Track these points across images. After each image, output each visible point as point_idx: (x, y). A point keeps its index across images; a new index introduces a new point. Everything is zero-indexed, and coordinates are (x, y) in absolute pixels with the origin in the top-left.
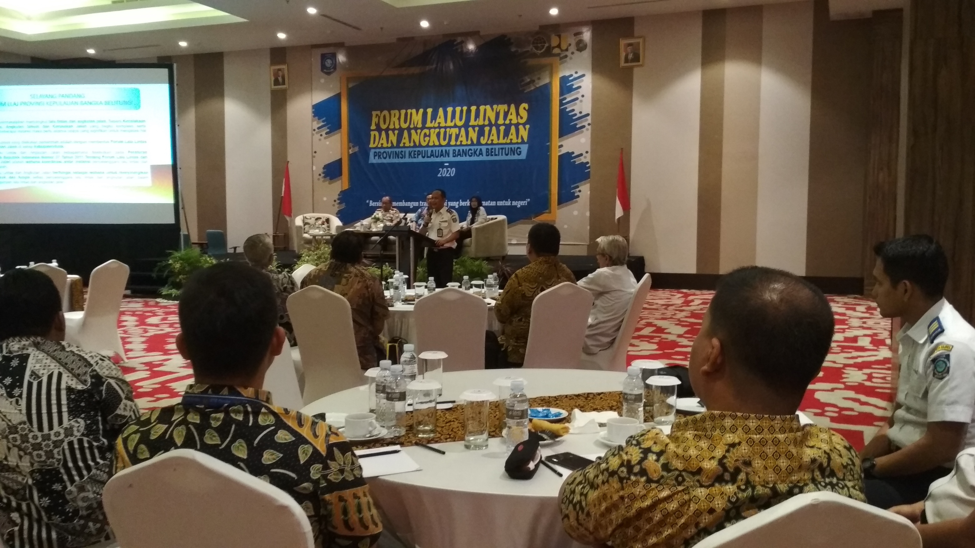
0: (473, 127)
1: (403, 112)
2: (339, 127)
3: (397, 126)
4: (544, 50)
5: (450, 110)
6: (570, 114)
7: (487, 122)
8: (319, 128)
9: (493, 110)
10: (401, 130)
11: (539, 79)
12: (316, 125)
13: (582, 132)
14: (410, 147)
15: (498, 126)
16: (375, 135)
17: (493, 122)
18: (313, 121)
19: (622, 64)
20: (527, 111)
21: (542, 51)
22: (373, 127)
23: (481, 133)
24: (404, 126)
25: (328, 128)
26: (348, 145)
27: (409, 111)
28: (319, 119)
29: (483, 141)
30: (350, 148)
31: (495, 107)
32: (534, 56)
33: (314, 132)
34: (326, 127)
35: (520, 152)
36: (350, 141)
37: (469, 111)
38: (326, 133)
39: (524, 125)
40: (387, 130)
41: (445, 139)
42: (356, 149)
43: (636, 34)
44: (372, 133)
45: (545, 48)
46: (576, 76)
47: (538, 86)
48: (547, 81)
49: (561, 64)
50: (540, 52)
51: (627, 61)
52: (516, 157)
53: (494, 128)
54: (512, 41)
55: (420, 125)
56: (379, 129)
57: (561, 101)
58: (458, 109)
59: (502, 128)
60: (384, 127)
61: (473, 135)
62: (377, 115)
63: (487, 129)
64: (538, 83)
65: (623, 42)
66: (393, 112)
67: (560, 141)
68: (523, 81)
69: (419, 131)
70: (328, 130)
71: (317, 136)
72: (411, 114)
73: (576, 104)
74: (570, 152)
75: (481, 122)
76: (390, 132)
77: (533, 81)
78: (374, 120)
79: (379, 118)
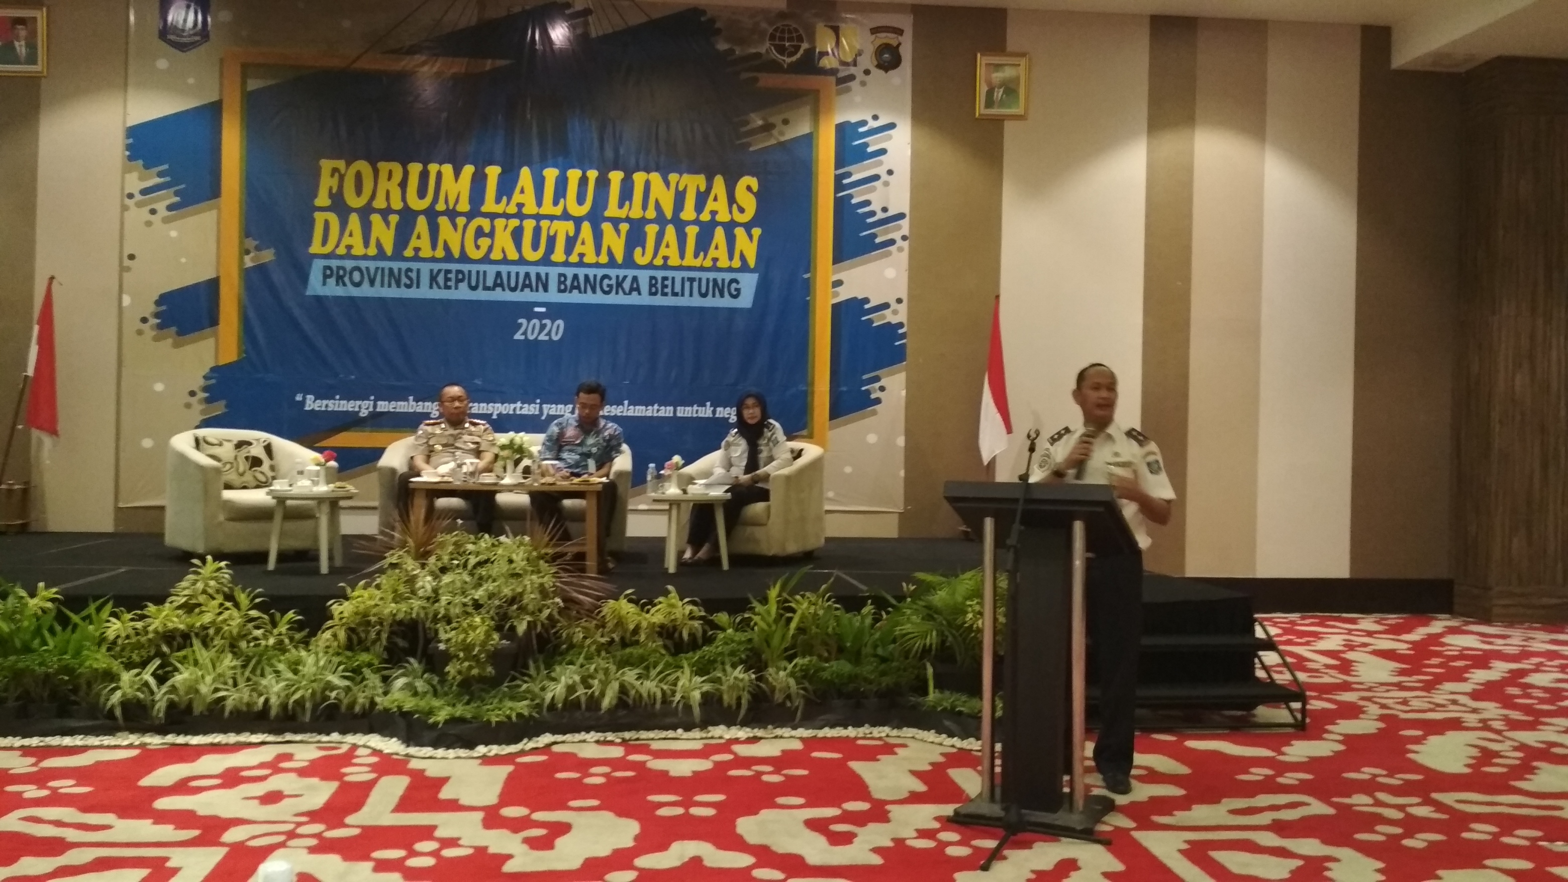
0: (616, 222)
1: (415, 169)
2: (214, 191)
3: (397, 205)
4: (798, 55)
5: (551, 174)
6: (860, 211)
7: (651, 214)
8: (144, 192)
9: (667, 184)
10: (408, 217)
11: (786, 122)
12: (135, 182)
13: (889, 254)
14: (433, 260)
15: (681, 226)
16: (327, 224)
17: (669, 214)
18: (126, 171)
19: (980, 108)
20: (755, 194)
21: (794, 59)
22: (323, 200)
23: (635, 238)
24: (417, 204)
25: (176, 194)
26: (241, 243)
27: (433, 168)
28: (147, 167)
29: (640, 258)
30: (247, 252)
31: (673, 177)
32: (774, 67)
33: (128, 202)
34: (173, 190)
35: (738, 290)
36: (247, 232)
37: (603, 183)
38: (170, 208)
39: (748, 227)
40: (365, 212)
41: (535, 246)
42: (268, 256)
43: (1011, 46)
44: (320, 218)
45: (801, 51)
46: (873, 124)
47: (782, 139)
48: (804, 129)
49: (839, 93)
50: (789, 60)
51: (989, 103)
52: (726, 302)
53: (670, 231)
54: (718, 25)
55: (464, 206)
56: (339, 206)
57: (838, 179)
58: (574, 175)
59: (692, 232)
60: (354, 201)
61: (615, 241)
62: (335, 170)
63: (652, 230)
64: (782, 133)
65: (982, 61)
66: (384, 167)
67: (835, 272)
68: (747, 123)
69: (461, 221)
70: (177, 199)
71: (137, 215)
72: (439, 175)
73: (874, 189)
74: (860, 297)
75: (636, 213)
76: (376, 219)
77: (768, 128)
78: (327, 183)
79: (342, 178)
